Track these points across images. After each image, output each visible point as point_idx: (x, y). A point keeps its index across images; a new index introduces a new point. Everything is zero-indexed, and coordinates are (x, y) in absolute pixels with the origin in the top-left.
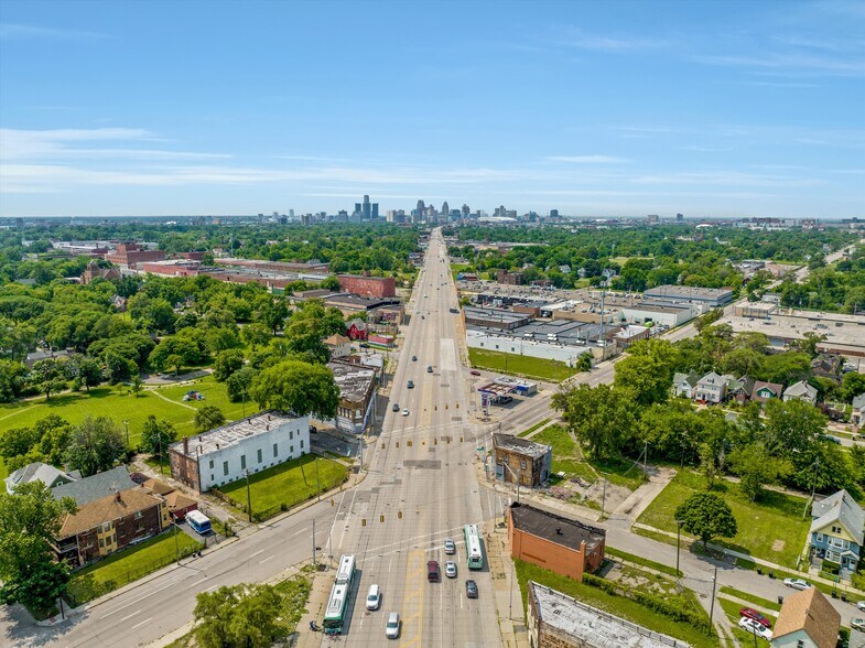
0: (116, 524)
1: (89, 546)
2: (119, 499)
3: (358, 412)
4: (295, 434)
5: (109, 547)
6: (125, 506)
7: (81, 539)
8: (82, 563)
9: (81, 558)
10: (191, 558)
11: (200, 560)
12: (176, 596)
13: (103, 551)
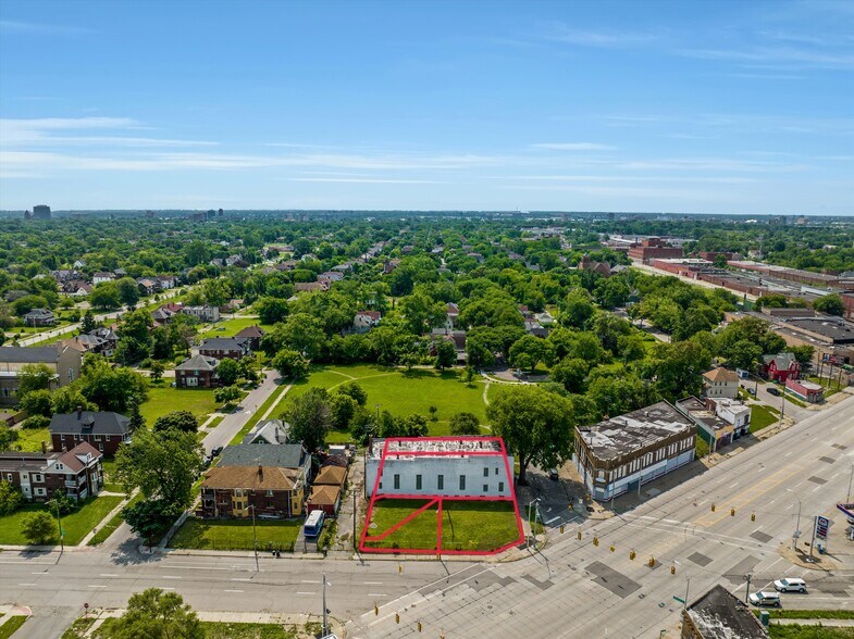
0: (249, 494)
1: (224, 503)
2: (260, 472)
3: (601, 473)
4: (492, 472)
5: (240, 511)
6: (261, 480)
7: (217, 494)
8: (216, 515)
9: (217, 510)
10: (270, 555)
11: (275, 560)
12: (211, 581)
13: (236, 512)
